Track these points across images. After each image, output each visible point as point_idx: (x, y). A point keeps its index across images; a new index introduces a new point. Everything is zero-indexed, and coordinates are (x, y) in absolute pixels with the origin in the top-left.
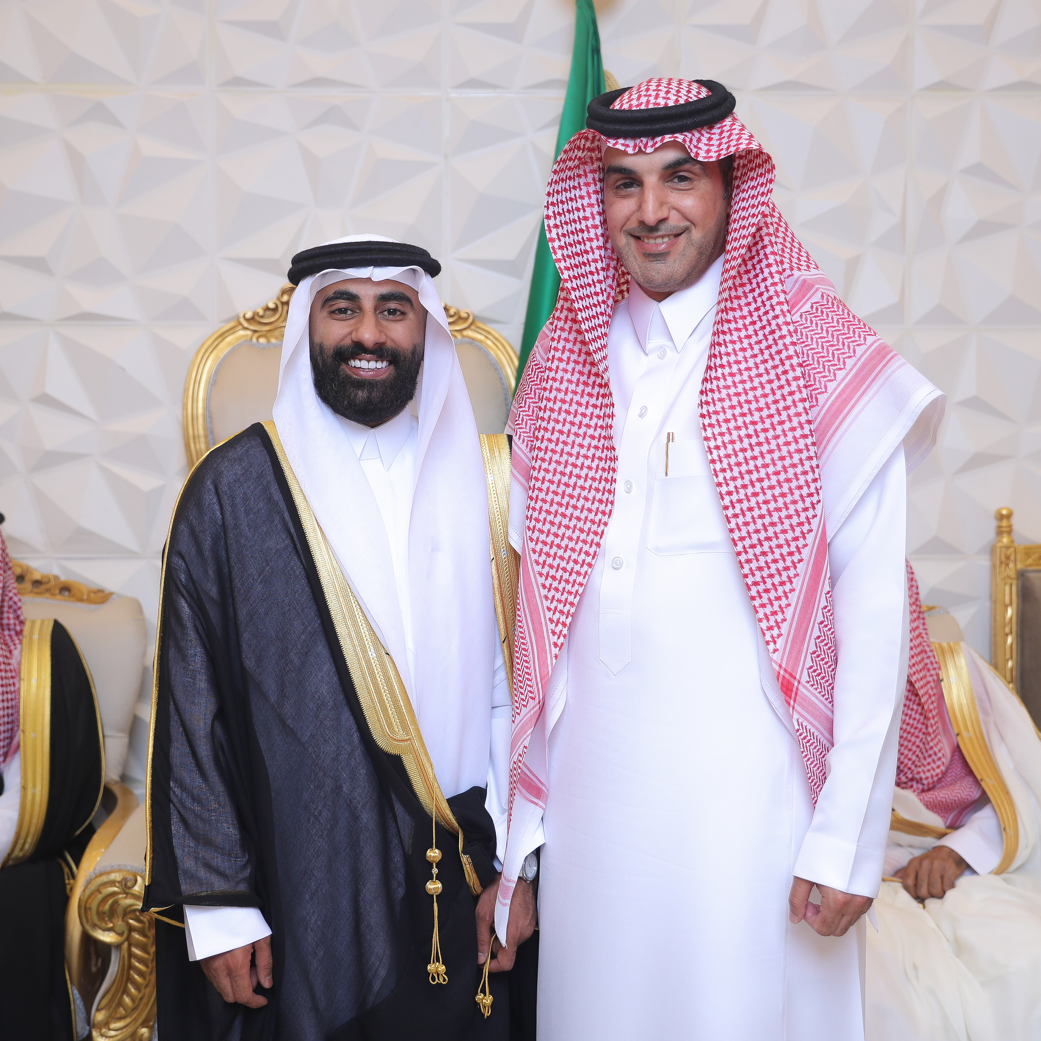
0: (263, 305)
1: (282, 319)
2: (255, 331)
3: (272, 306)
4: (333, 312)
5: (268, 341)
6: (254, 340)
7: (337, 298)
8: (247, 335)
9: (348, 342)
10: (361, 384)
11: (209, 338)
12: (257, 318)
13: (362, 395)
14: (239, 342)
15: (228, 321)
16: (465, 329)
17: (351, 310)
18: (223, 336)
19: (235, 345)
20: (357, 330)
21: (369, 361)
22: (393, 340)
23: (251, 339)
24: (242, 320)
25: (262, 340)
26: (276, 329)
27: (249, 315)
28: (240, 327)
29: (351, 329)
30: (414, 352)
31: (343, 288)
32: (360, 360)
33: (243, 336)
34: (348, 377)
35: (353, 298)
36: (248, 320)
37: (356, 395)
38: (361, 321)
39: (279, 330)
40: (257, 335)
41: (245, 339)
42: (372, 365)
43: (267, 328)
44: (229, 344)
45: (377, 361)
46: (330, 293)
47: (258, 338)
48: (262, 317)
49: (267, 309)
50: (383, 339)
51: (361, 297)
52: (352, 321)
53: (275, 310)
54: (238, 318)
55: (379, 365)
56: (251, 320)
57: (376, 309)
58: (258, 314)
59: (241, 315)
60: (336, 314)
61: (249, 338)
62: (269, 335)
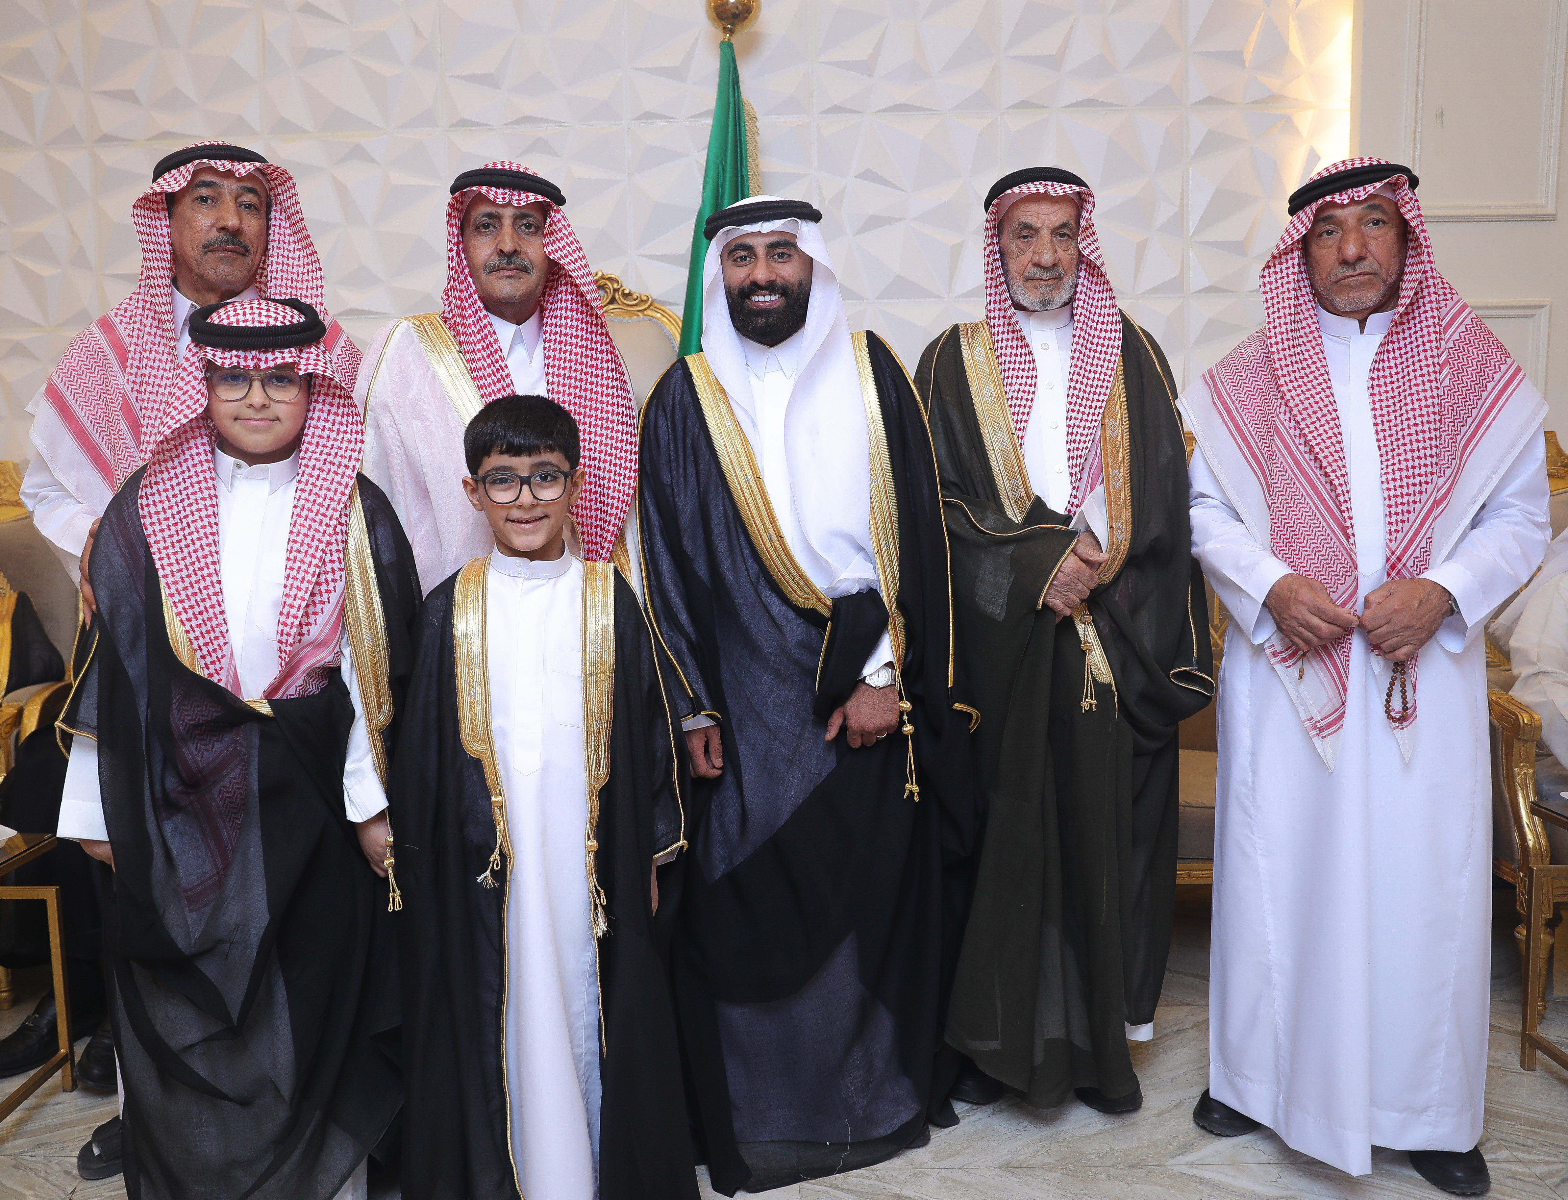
4: (735, 260)
7: (738, 249)
9: (747, 283)
10: (760, 313)
13: (761, 321)
16: (645, 309)
17: (749, 257)
20: (754, 272)
21: (764, 296)
22: (782, 278)
29: (750, 273)
30: (800, 286)
31: (742, 241)
32: (758, 295)
34: (750, 309)
35: (749, 249)
37: (757, 322)
38: (756, 266)
42: (768, 298)
45: (771, 295)
46: (733, 246)
50: (773, 278)
51: (755, 247)
52: (750, 266)
55: (774, 298)
60: (737, 262)
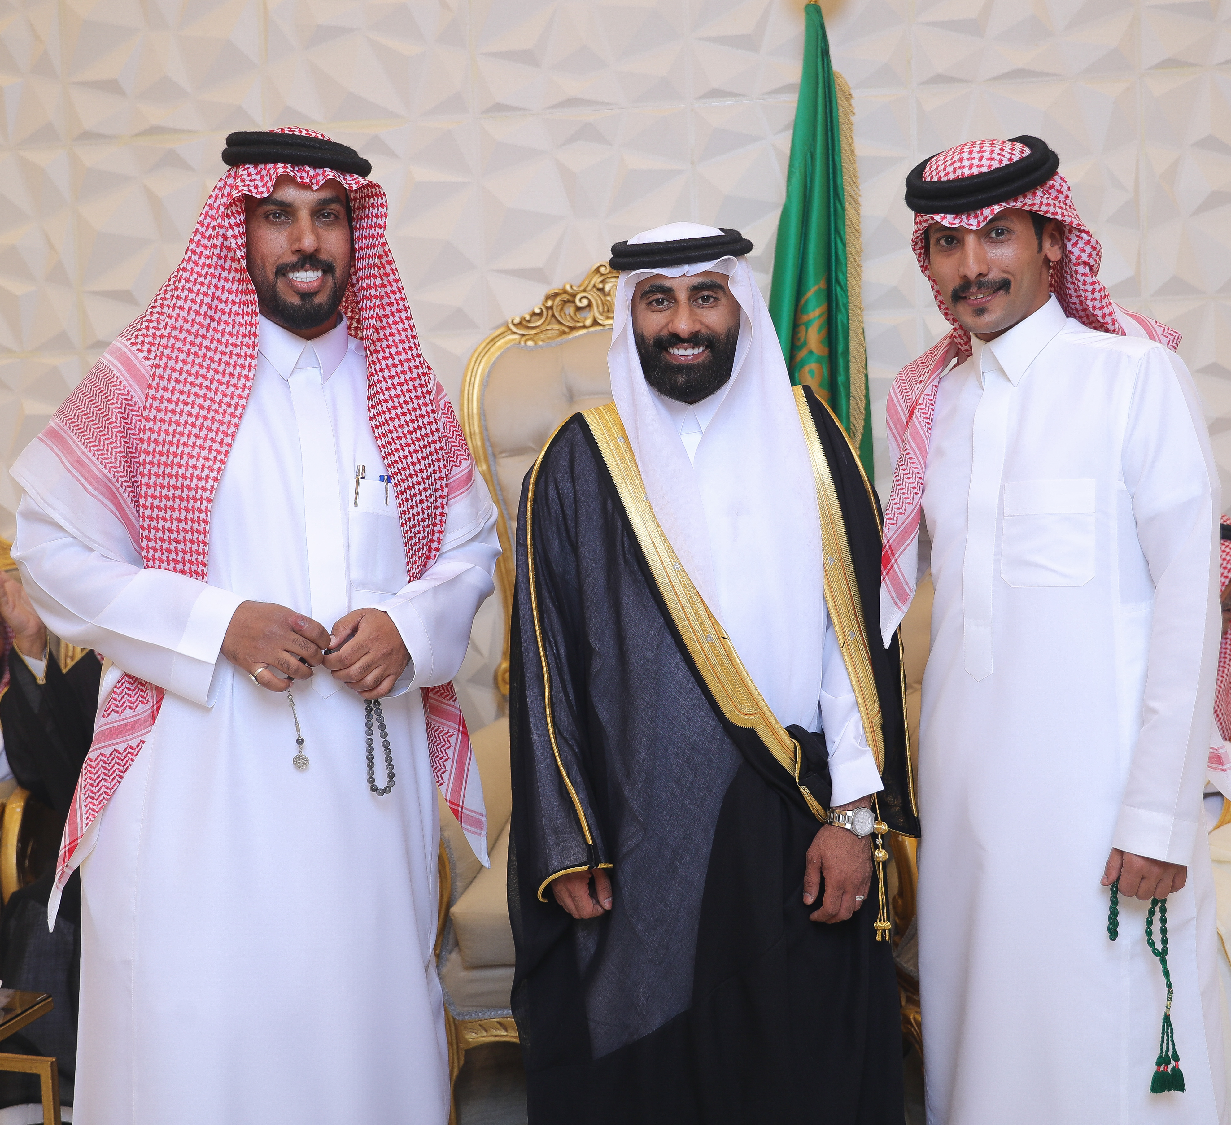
0: (530, 311)
1: (547, 323)
2: (523, 335)
3: (537, 311)
4: (648, 304)
5: (536, 343)
6: (522, 343)
7: (653, 291)
8: (516, 339)
9: (665, 333)
10: (680, 369)
11: (480, 344)
12: (524, 323)
13: (681, 379)
14: (509, 345)
15: (497, 328)
17: (667, 301)
18: (494, 340)
19: (505, 348)
20: (672, 321)
21: (686, 349)
22: (708, 327)
23: (520, 342)
24: (511, 326)
25: (530, 343)
26: (542, 332)
27: (517, 321)
28: (509, 332)
29: (668, 320)
30: (728, 336)
31: (658, 282)
32: (678, 349)
33: (512, 340)
34: (668, 363)
35: (667, 290)
36: (515, 325)
37: (676, 381)
38: (676, 311)
39: (544, 333)
40: (524, 338)
41: (514, 342)
42: (690, 352)
43: (534, 332)
44: (499, 348)
45: (693, 348)
46: (647, 288)
47: (525, 342)
48: (529, 322)
49: (534, 314)
50: (697, 327)
51: (675, 290)
52: (668, 313)
53: (540, 314)
54: (507, 323)
55: (697, 351)
56: (519, 325)
57: (689, 299)
58: (525, 318)
59: (510, 321)
60: (653, 305)
61: (517, 342)
62: (536, 338)
